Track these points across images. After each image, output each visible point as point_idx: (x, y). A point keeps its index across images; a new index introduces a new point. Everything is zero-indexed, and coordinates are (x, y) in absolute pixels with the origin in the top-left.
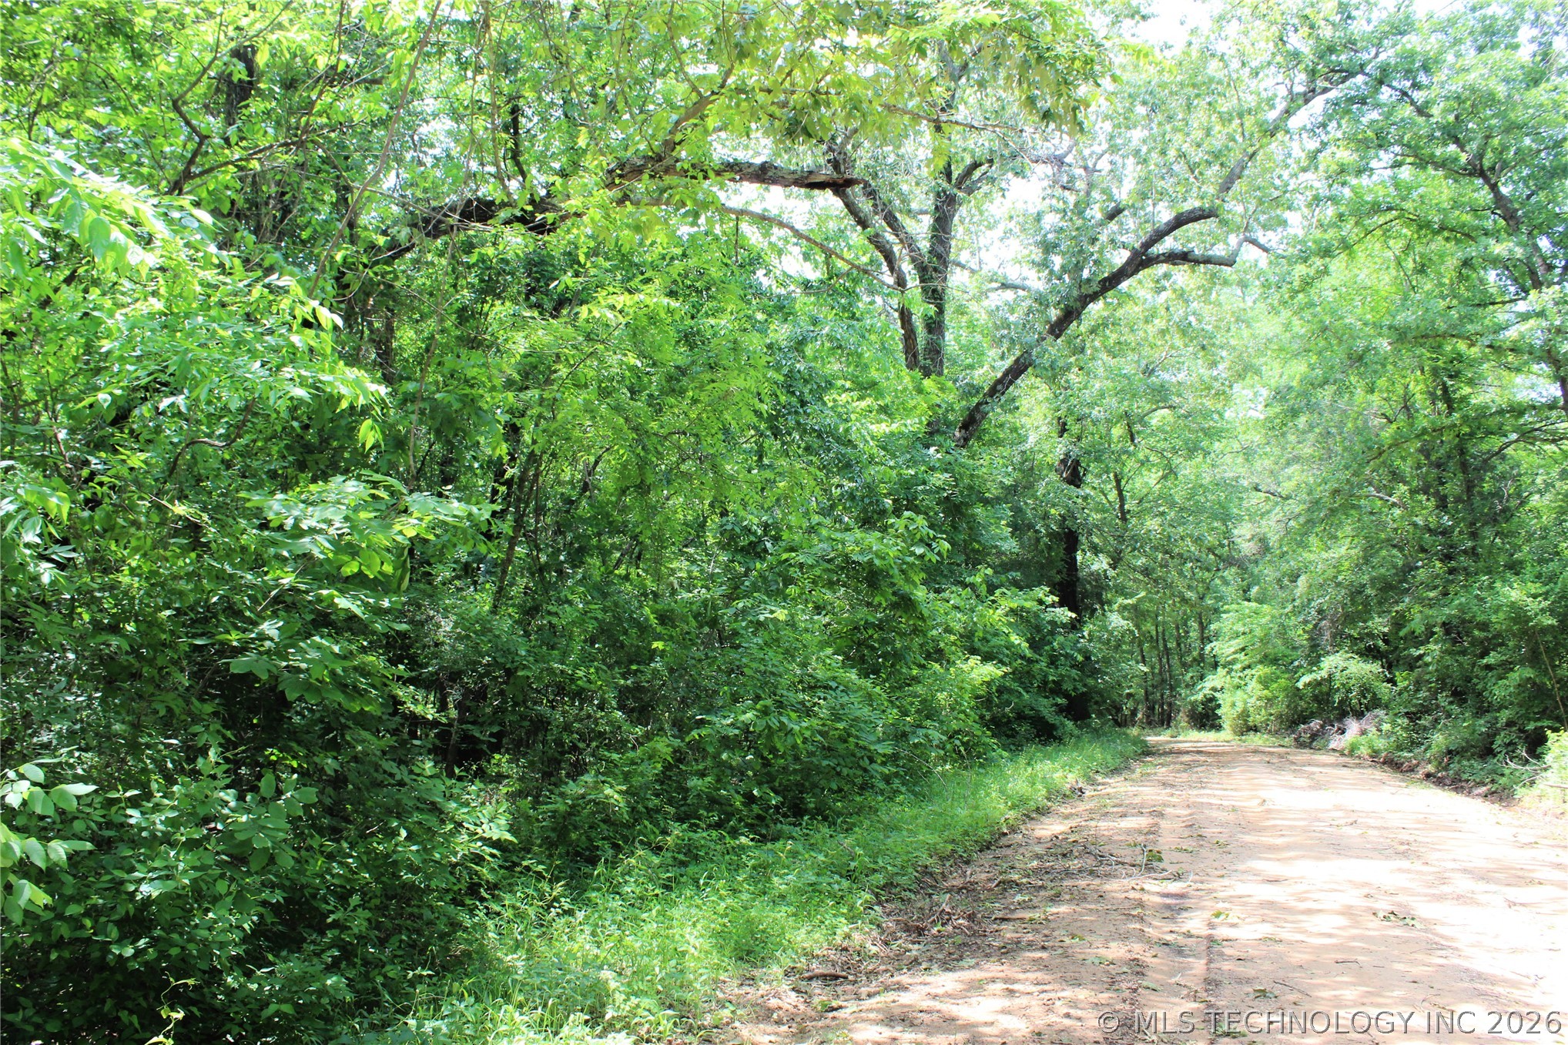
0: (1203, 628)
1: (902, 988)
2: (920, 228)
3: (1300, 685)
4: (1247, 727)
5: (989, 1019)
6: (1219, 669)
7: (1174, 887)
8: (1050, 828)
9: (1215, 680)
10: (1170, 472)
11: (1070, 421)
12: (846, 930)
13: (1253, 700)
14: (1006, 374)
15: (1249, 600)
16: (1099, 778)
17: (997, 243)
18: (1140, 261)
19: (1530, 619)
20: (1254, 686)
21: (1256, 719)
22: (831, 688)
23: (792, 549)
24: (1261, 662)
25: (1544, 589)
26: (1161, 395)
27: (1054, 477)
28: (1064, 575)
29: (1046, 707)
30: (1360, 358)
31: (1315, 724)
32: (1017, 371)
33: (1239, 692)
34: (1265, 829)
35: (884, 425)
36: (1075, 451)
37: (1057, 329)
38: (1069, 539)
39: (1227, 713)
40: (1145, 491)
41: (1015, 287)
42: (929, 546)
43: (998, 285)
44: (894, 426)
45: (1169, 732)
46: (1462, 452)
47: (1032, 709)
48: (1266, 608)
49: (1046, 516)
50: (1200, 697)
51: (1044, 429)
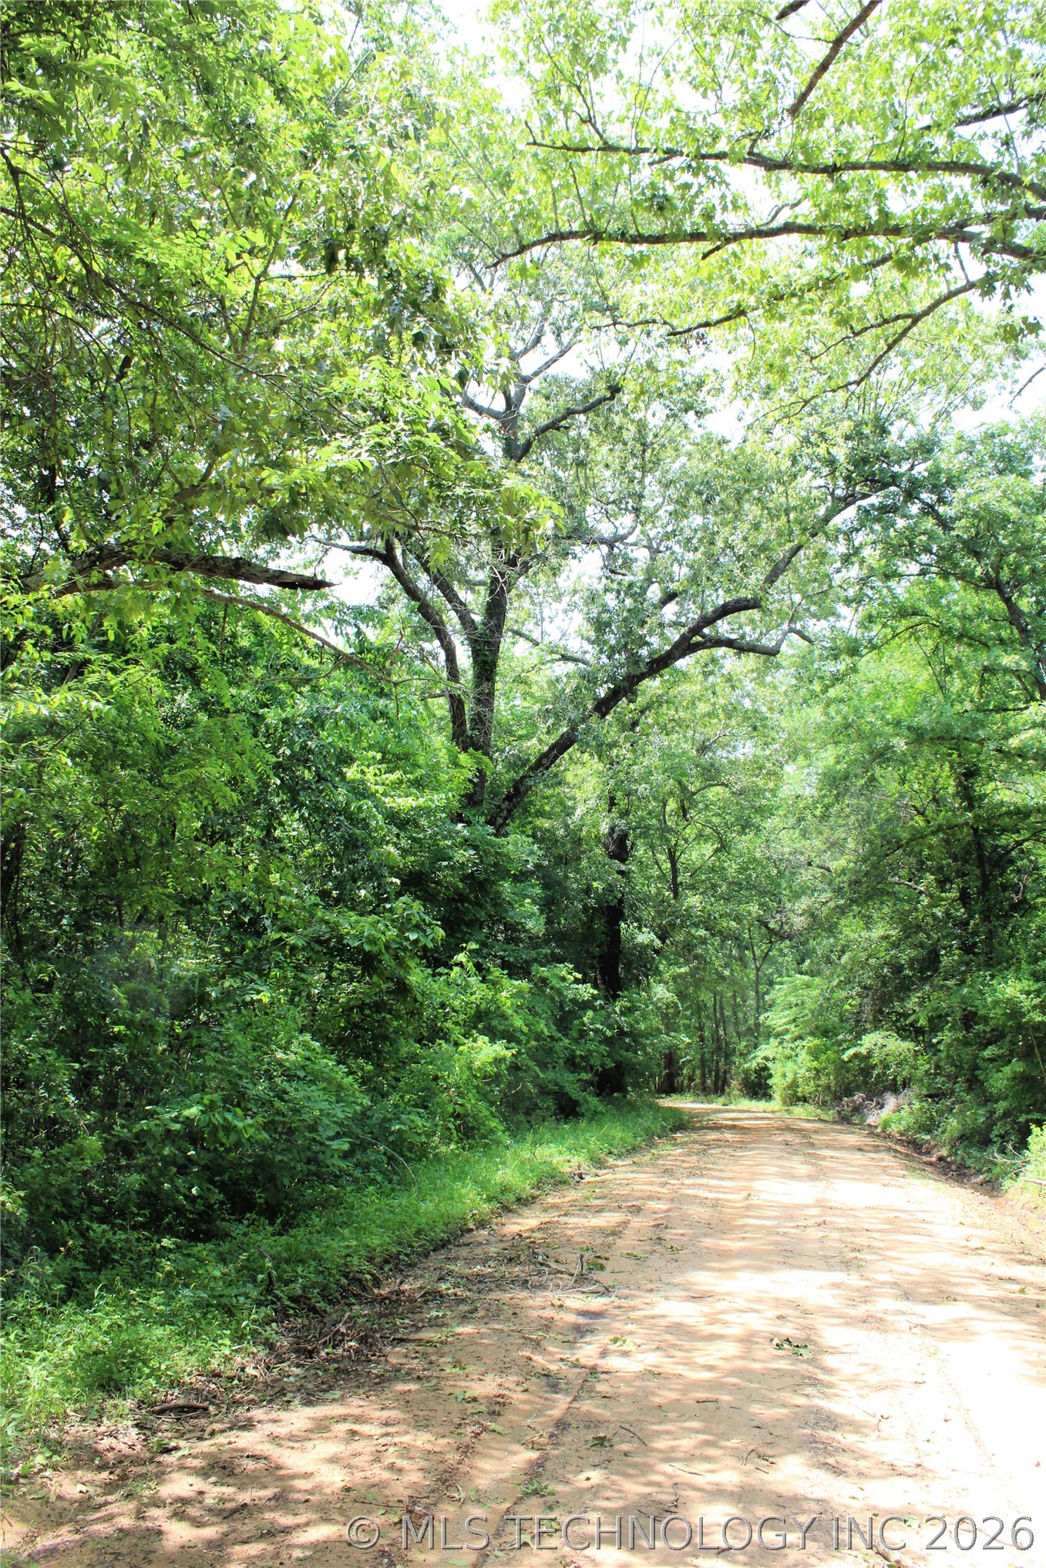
0: (760, 996)
1: (248, 1425)
2: (475, 601)
3: (845, 1057)
4: (795, 1098)
5: (309, 1469)
6: (772, 1039)
7: (596, 1303)
8: (526, 1222)
9: (768, 1049)
10: (724, 847)
11: (619, 794)
12: (227, 1352)
13: (803, 1071)
14: (552, 748)
15: (801, 973)
16: (611, 1161)
17: (561, 615)
18: (685, 647)
19: (1023, 1015)
20: (804, 1057)
21: (805, 1089)
22: (299, 1078)
23: (286, 929)
24: (812, 1034)
25: (1036, 987)
26: (711, 775)
27: (599, 851)
28: (605, 948)
29: (570, 1083)
30: (881, 755)
31: (858, 1097)
32: (562, 746)
33: (790, 1064)
34: (733, 1229)
35: (410, 799)
36: (622, 823)
37: (603, 707)
38: (613, 912)
39: (777, 1083)
40: (698, 864)
41: (575, 660)
42: (425, 931)
43: (558, 657)
44: (421, 800)
45: (722, 1100)
46: (980, 847)
47: (556, 1084)
48: (817, 980)
49: (588, 890)
50: (754, 1065)
51: (592, 803)
